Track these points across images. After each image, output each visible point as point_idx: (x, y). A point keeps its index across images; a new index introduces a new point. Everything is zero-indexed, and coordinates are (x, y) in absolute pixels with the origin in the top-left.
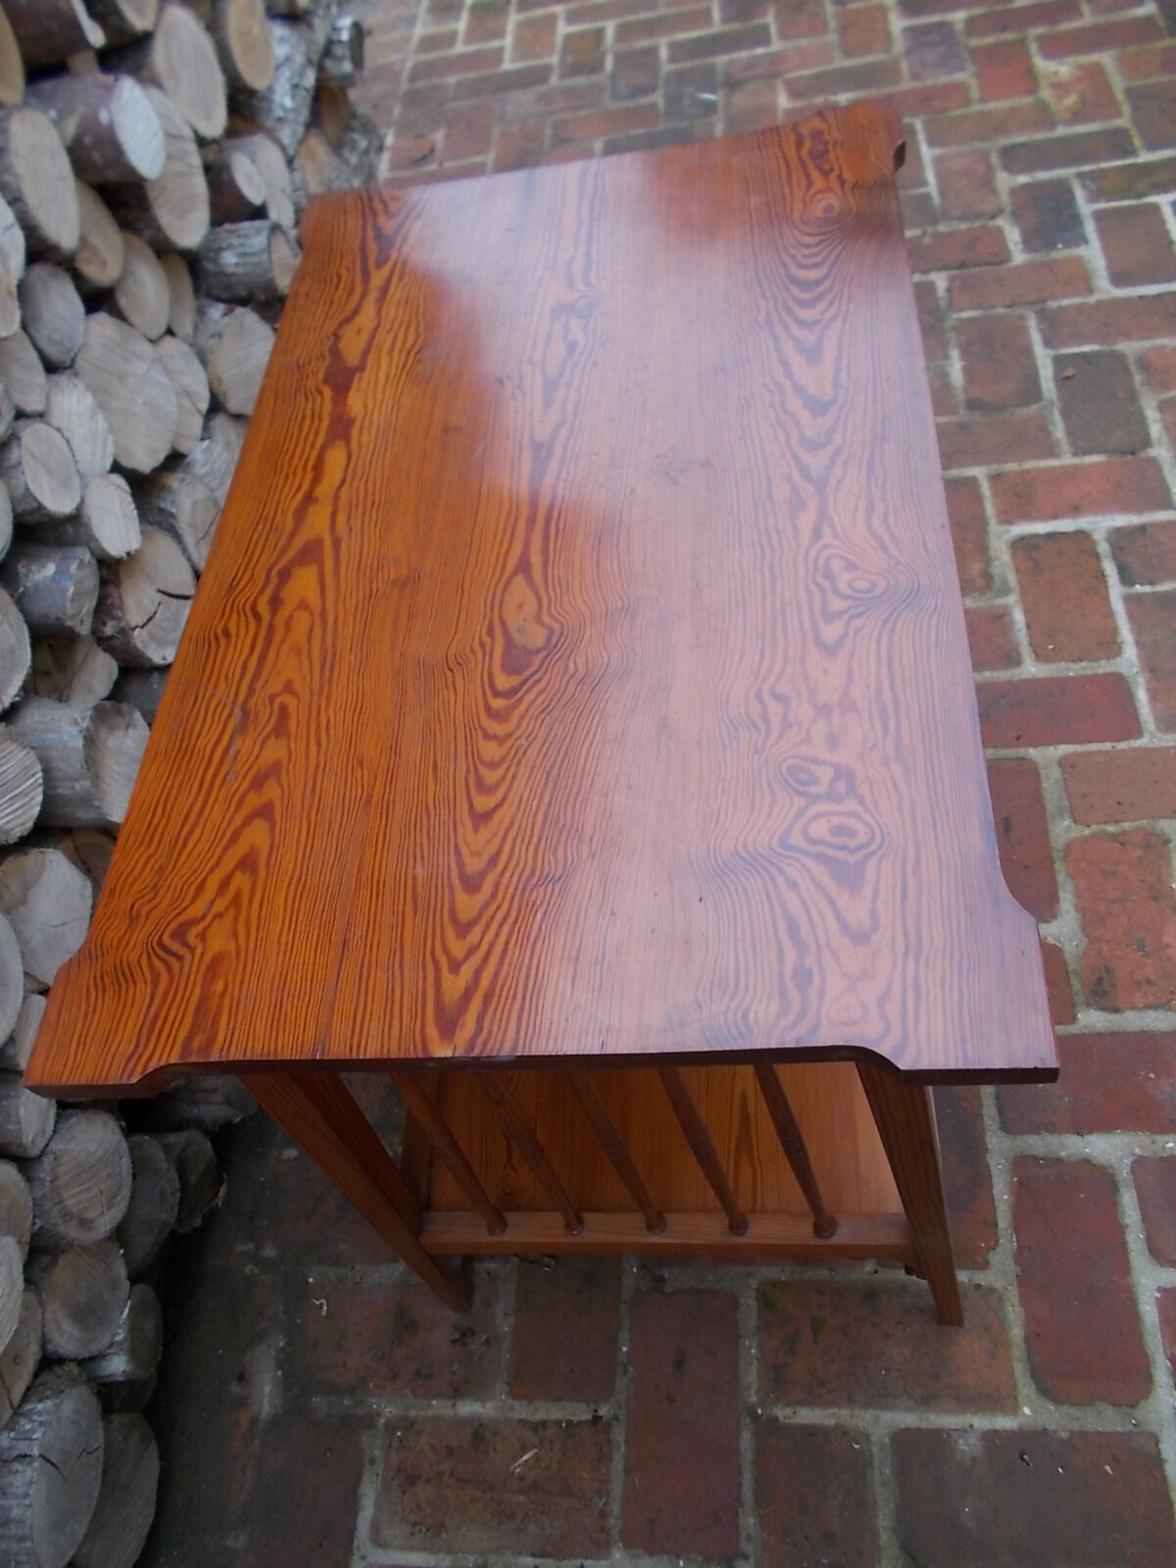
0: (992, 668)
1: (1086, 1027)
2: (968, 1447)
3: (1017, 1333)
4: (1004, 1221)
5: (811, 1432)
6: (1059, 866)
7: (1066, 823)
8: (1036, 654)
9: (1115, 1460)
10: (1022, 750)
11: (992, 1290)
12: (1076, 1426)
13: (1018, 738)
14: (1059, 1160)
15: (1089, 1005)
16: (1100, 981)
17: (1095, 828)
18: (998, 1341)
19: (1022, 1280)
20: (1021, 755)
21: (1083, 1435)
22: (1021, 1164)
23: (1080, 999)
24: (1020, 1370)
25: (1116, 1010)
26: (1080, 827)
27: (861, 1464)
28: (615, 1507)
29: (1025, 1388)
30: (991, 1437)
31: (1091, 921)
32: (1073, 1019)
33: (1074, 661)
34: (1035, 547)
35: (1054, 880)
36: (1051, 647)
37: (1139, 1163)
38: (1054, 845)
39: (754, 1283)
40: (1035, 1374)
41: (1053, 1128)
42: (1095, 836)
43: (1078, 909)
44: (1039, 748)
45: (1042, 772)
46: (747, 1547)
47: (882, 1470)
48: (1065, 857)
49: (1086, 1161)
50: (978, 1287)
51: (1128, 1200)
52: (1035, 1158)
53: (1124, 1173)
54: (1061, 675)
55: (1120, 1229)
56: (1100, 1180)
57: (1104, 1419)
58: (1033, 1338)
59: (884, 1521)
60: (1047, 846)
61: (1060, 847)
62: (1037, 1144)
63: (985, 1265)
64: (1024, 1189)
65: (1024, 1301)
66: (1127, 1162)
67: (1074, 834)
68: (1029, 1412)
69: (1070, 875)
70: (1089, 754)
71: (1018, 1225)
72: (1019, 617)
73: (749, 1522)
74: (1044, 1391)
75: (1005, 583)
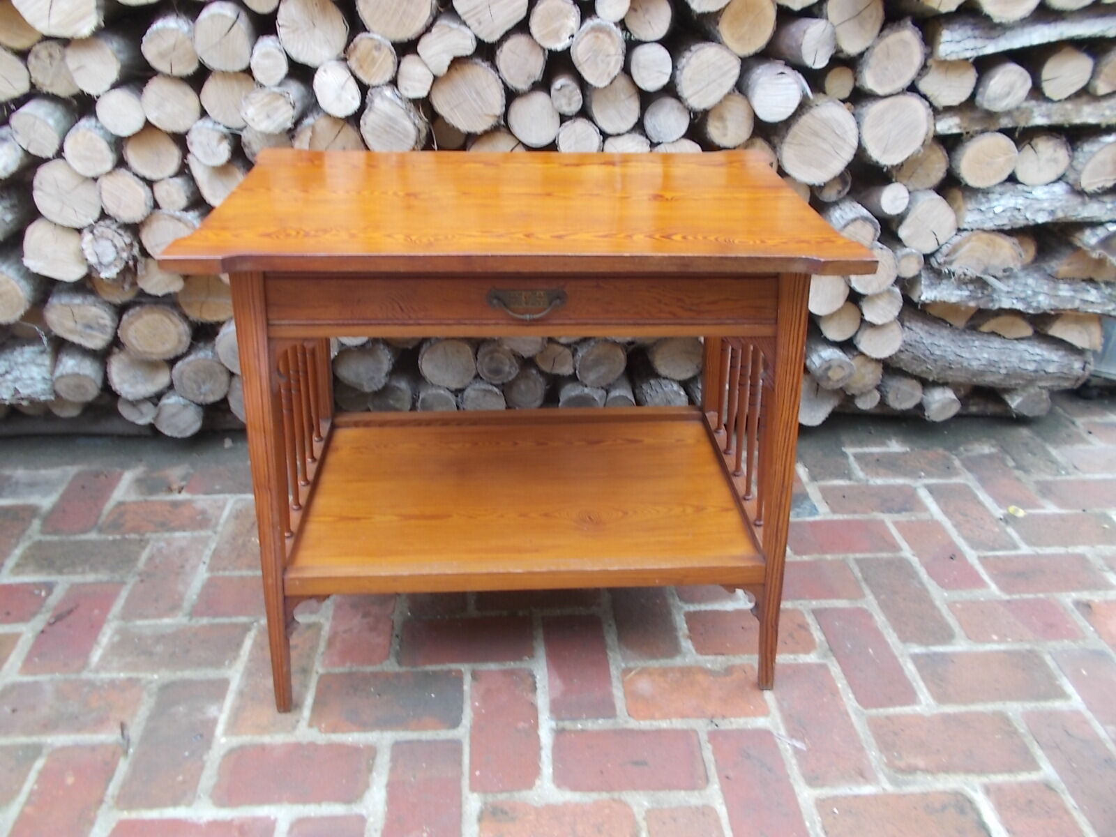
0: (800, 765)
1: (467, 798)
2: (212, 711)
3: (267, 739)
4: (337, 738)
5: (239, 645)
6: (605, 796)
7: (646, 803)
8: (823, 801)
9: (184, 782)
10: (716, 780)
11: (294, 728)
12: (208, 764)
13: (728, 778)
14: (370, 770)
15: (485, 804)
16: (506, 813)
17: (643, 824)
18: (263, 730)
19: (298, 746)
20: (711, 779)
21: (202, 768)
22: (372, 751)
23: (490, 798)
24: (246, 739)
25: (480, 819)
26: (644, 814)
27: (218, 664)
28: (227, 573)
29: (235, 741)
30: (214, 722)
31: (554, 812)
32: (473, 789)
33: (824, 828)
34: (962, 811)
35: (592, 790)
36: (836, 810)
37: (362, 820)
38: (624, 793)
39: (322, 620)
40: (242, 748)
41: (393, 770)
42: (635, 823)
43: (566, 804)
44: (720, 793)
45: (696, 793)
46: (194, 621)
47: (212, 674)
48: (614, 800)
49: (367, 786)
50: (298, 721)
51: (338, 809)
52: (374, 758)
53: (357, 809)
54: (805, 816)
55: (319, 801)
56: (352, 794)
57: (208, 778)
58: (263, 748)
59: (189, 674)
60: (621, 788)
61: (623, 798)
62: (383, 762)
63: (310, 725)
64: (354, 750)
65: (285, 745)
66: (364, 812)
67: (635, 809)
68: (222, 741)
69: (596, 803)
70: (720, 828)
71: (331, 746)
72: (867, 790)
73: (205, 621)
74: (231, 751)
75: (907, 783)
